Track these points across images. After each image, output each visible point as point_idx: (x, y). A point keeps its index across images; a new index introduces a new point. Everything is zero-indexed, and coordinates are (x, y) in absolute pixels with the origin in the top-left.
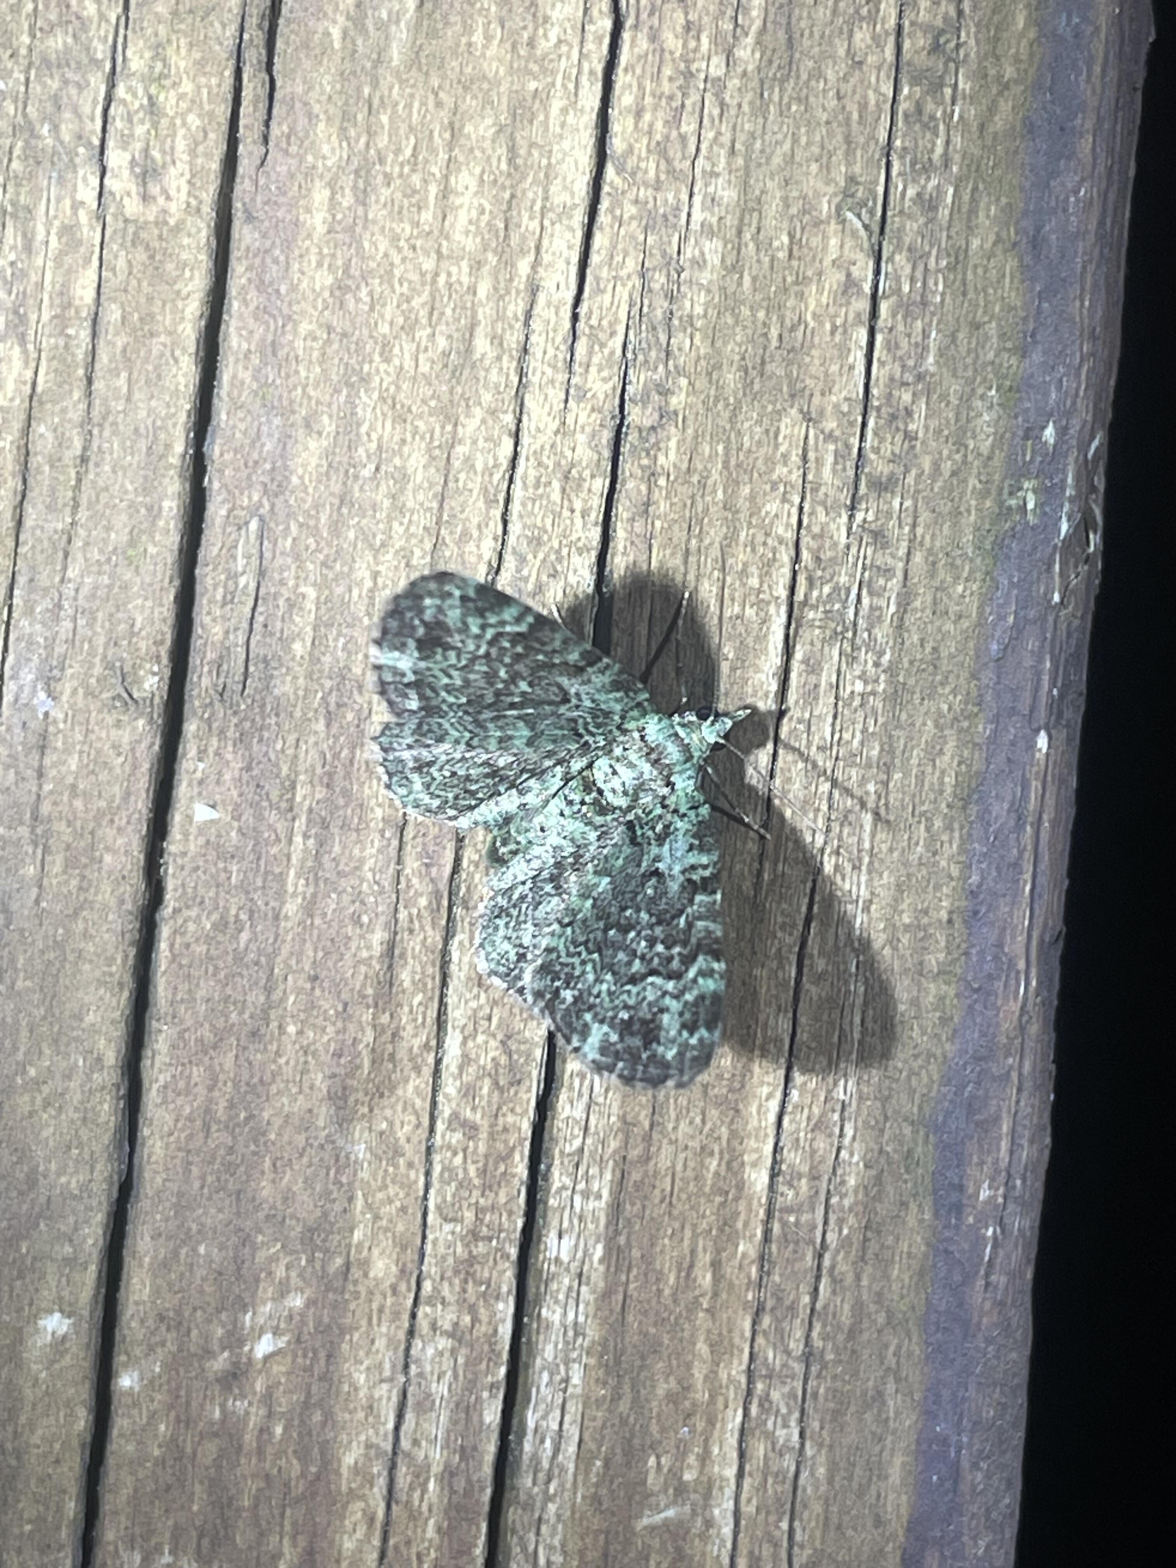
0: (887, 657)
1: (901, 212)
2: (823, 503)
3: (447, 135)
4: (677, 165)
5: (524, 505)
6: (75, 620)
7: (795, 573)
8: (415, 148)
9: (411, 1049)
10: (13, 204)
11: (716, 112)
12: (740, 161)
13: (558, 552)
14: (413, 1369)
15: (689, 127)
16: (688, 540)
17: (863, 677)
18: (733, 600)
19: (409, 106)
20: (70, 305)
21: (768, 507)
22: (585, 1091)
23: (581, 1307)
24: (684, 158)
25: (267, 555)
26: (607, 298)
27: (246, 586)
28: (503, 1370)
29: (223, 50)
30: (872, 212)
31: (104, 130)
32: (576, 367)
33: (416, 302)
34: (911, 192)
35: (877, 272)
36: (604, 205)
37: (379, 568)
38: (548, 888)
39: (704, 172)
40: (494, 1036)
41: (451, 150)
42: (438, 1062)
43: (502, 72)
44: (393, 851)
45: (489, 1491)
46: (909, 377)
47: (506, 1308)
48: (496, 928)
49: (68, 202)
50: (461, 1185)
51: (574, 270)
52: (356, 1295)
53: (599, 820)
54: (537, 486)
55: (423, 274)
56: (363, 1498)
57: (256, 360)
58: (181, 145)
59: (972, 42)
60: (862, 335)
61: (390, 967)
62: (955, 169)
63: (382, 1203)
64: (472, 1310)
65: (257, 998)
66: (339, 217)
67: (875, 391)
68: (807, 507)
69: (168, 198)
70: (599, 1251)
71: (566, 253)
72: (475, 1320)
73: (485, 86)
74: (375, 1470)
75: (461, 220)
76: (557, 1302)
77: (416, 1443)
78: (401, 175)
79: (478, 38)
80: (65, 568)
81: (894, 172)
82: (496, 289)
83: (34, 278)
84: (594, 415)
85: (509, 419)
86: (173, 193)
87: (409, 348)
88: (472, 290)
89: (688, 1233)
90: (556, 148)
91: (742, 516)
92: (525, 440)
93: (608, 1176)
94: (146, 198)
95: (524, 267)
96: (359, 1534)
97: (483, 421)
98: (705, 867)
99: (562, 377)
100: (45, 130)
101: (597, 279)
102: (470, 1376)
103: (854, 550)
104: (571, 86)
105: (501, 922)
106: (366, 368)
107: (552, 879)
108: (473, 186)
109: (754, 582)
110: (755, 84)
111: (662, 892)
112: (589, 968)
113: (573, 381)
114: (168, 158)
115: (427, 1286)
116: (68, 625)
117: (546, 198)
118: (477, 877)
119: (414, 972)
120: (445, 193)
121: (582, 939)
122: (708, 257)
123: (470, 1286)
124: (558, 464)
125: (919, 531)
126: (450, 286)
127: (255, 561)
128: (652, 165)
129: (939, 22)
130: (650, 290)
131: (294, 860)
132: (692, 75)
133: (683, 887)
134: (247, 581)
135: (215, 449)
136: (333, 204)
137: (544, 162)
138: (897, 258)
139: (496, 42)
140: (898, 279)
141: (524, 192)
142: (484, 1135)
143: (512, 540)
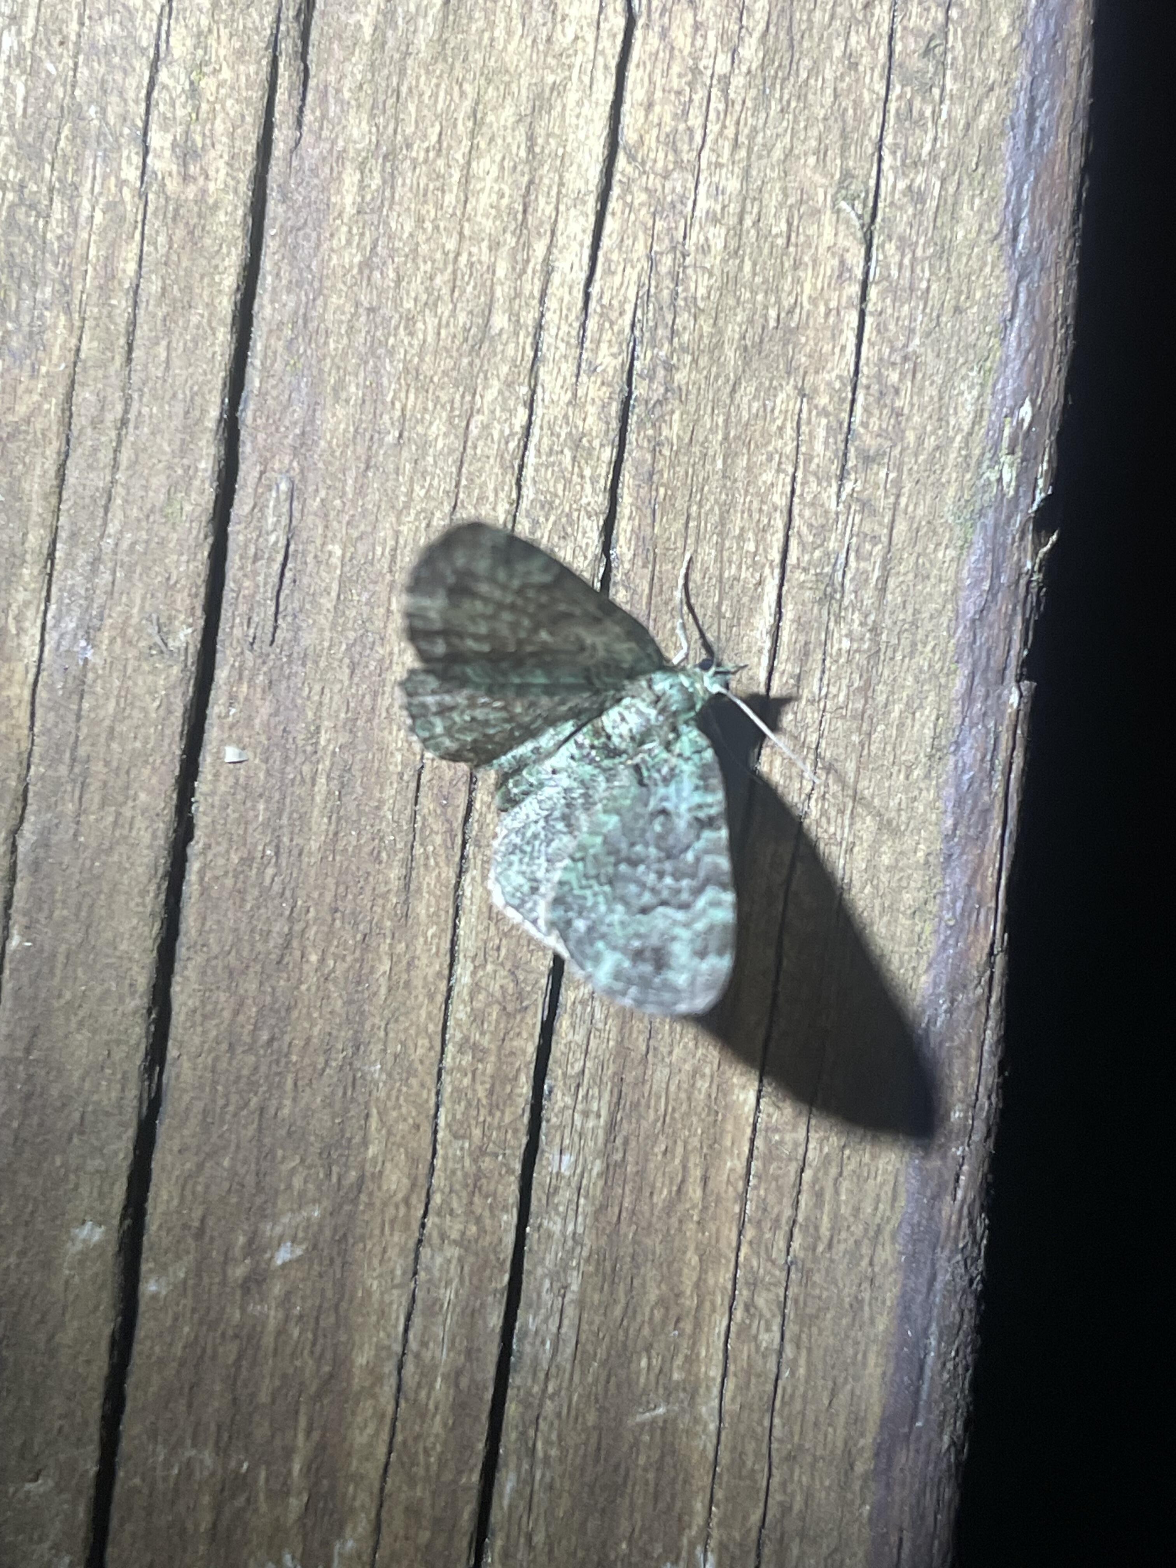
0: (872, 617)
1: (892, 204)
2: (815, 474)
3: (470, 124)
4: (685, 157)
5: (537, 470)
6: (114, 573)
7: (787, 538)
8: (440, 134)
9: (425, 978)
10: (59, 180)
11: (721, 107)
12: (743, 153)
13: (569, 515)
14: (422, 1275)
15: (695, 120)
16: (689, 507)
17: (850, 635)
18: (730, 562)
19: (435, 96)
20: (114, 277)
21: (764, 477)
22: (587, 1017)
23: (580, 1219)
24: (691, 150)
25: (297, 514)
26: (617, 279)
27: (276, 543)
28: (506, 1278)
29: (260, 42)
30: (865, 206)
31: (148, 112)
32: (587, 344)
33: (438, 280)
34: (902, 185)
35: (868, 258)
36: (616, 191)
37: (401, 528)
38: (560, 826)
39: (709, 164)
40: (502, 964)
41: (473, 138)
42: (450, 989)
43: (522, 66)
44: (411, 795)
45: (491, 1390)
46: (897, 358)
47: (510, 1218)
48: (511, 864)
49: (113, 180)
50: (469, 1104)
51: (587, 252)
52: (370, 1205)
53: (607, 763)
54: (551, 452)
55: (446, 254)
56: (374, 1396)
57: (288, 333)
58: (220, 126)
59: (959, 46)
60: (853, 318)
61: (406, 901)
62: (943, 164)
63: (397, 1121)
64: (478, 1220)
65: (280, 927)
66: (368, 198)
67: (864, 370)
68: (799, 474)
69: (207, 177)
70: (598, 1166)
71: (580, 236)
72: (482, 1231)
73: (507, 78)
74: (386, 1370)
75: (483, 202)
76: (558, 1213)
77: (424, 1344)
78: (426, 161)
79: (499, 32)
80: (105, 524)
81: (885, 166)
82: (514, 269)
83: (79, 251)
84: (604, 389)
85: (524, 390)
86: (212, 173)
87: (432, 322)
88: (491, 268)
89: (679, 1150)
90: (571, 137)
91: (739, 484)
92: (539, 410)
93: (606, 1096)
94: (186, 178)
95: (540, 248)
96: (370, 1430)
97: (500, 392)
98: (710, 806)
99: (575, 352)
100: (92, 111)
101: (608, 260)
102: (475, 1281)
103: (842, 518)
104: (586, 80)
105: (515, 858)
106: (391, 341)
107: (565, 818)
108: (495, 171)
109: (751, 546)
110: (759, 81)
111: (669, 829)
112: (601, 899)
113: (584, 356)
114: (208, 141)
115: (437, 1199)
116: (107, 577)
117: (561, 184)
118: (489, 817)
119: (429, 906)
120: (467, 178)
121: (592, 872)
122: (712, 243)
123: (476, 1199)
124: (570, 434)
125: (903, 501)
126: (471, 265)
127: (284, 521)
128: (661, 155)
129: (928, 27)
130: (658, 273)
131: (318, 799)
132: (701, 73)
133: (690, 825)
134: (277, 538)
135: (248, 415)
136: (362, 187)
137: (560, 152)
138: (887, 246)
139: (517, 37)
140: (888, 267)
141: (541, 178)
142: (493, 1059)
143: (525, 504)
